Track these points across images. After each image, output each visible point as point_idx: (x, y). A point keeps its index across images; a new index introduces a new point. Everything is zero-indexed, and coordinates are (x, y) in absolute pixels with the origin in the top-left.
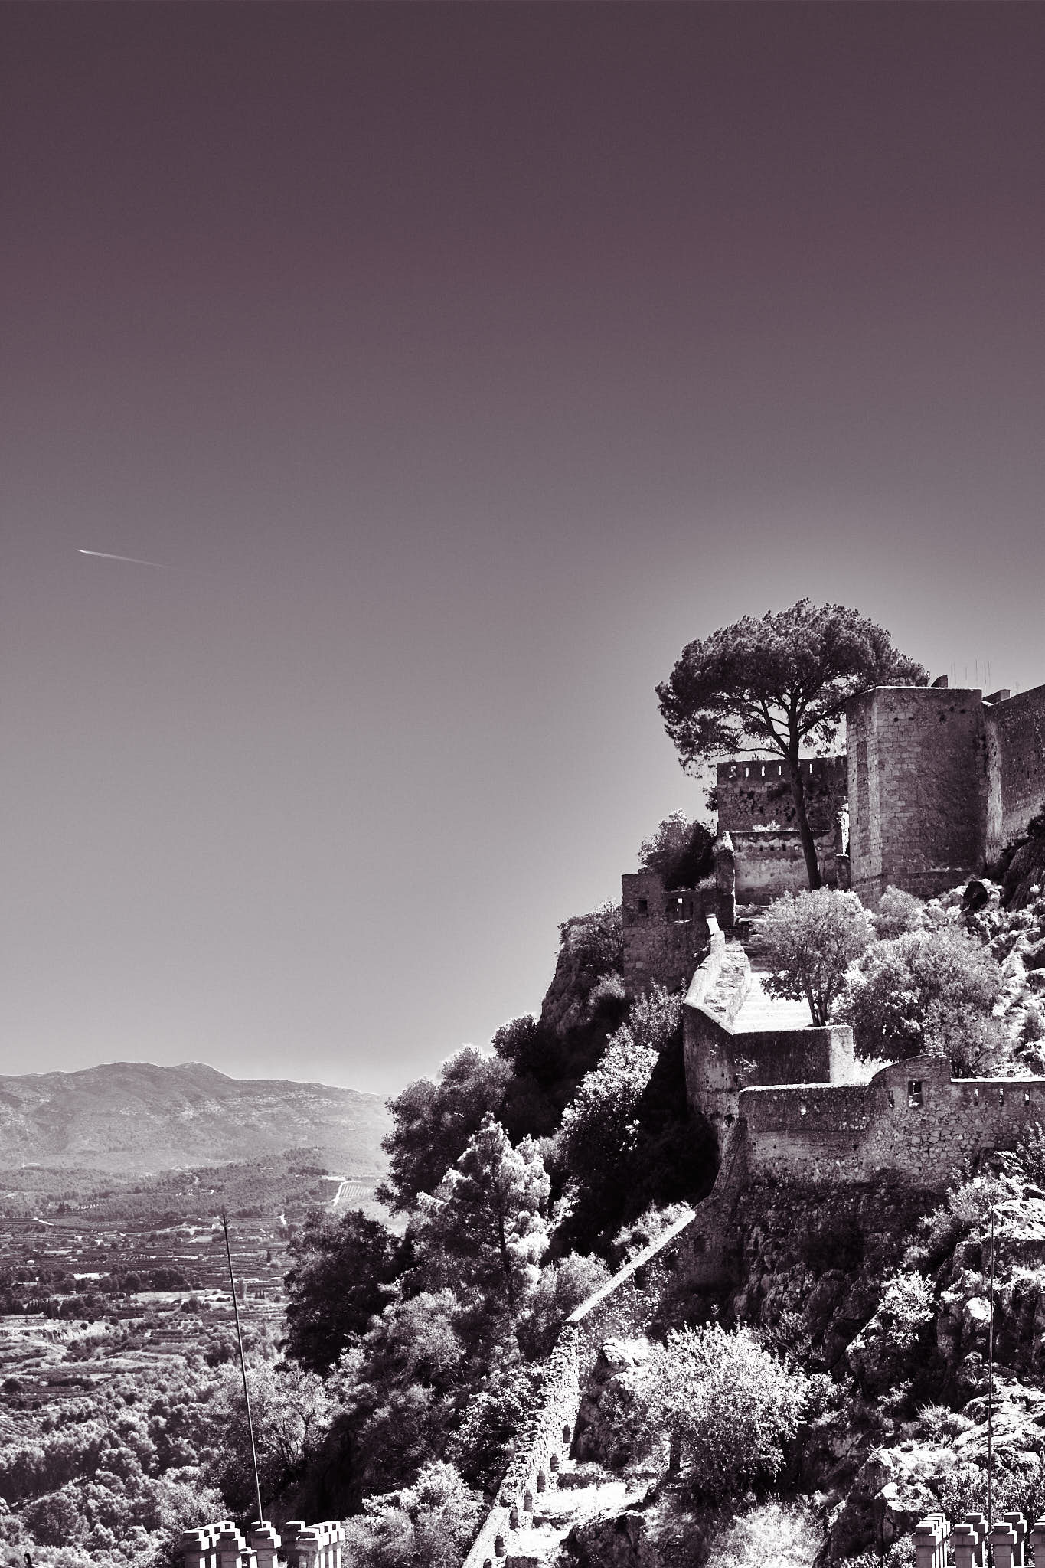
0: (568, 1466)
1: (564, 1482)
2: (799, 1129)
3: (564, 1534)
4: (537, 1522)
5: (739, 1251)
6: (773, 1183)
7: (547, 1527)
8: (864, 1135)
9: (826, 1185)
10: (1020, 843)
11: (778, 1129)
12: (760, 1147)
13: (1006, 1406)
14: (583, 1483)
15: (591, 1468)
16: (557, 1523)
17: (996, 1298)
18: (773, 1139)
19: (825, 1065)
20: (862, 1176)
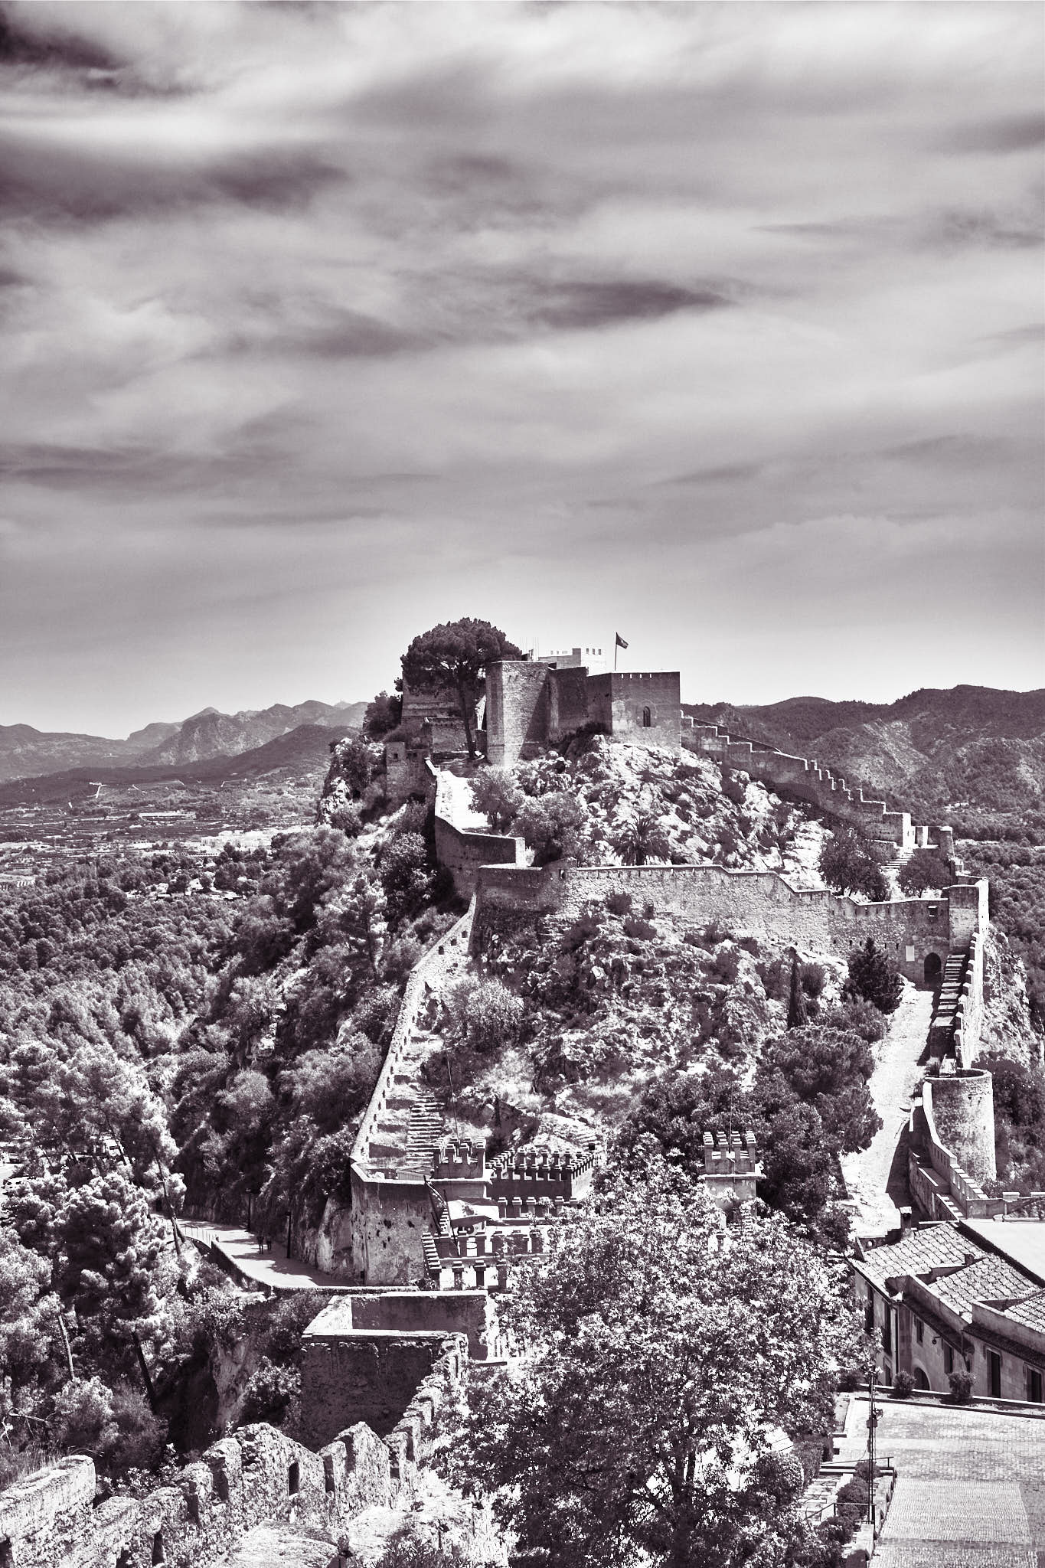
0: (416, 1032)
1: (415, 1040)
2: (507, 886)
3: (418, 1064)
4: (405, 1059)
5: (481, 937)
6: (495, 908)
7: (410, 1062)
8: (539, 891)
9: (520, 911)
10: (572, 737)
11: (498, 885)
12: (489, 891)
13: (611, 1014)
14: (424, 1040)
15: (425, 1033)
16: (414, 1059)
17: (605, 966)
18: (495, 889)
19: (514, 855)
20: (537, 908)
